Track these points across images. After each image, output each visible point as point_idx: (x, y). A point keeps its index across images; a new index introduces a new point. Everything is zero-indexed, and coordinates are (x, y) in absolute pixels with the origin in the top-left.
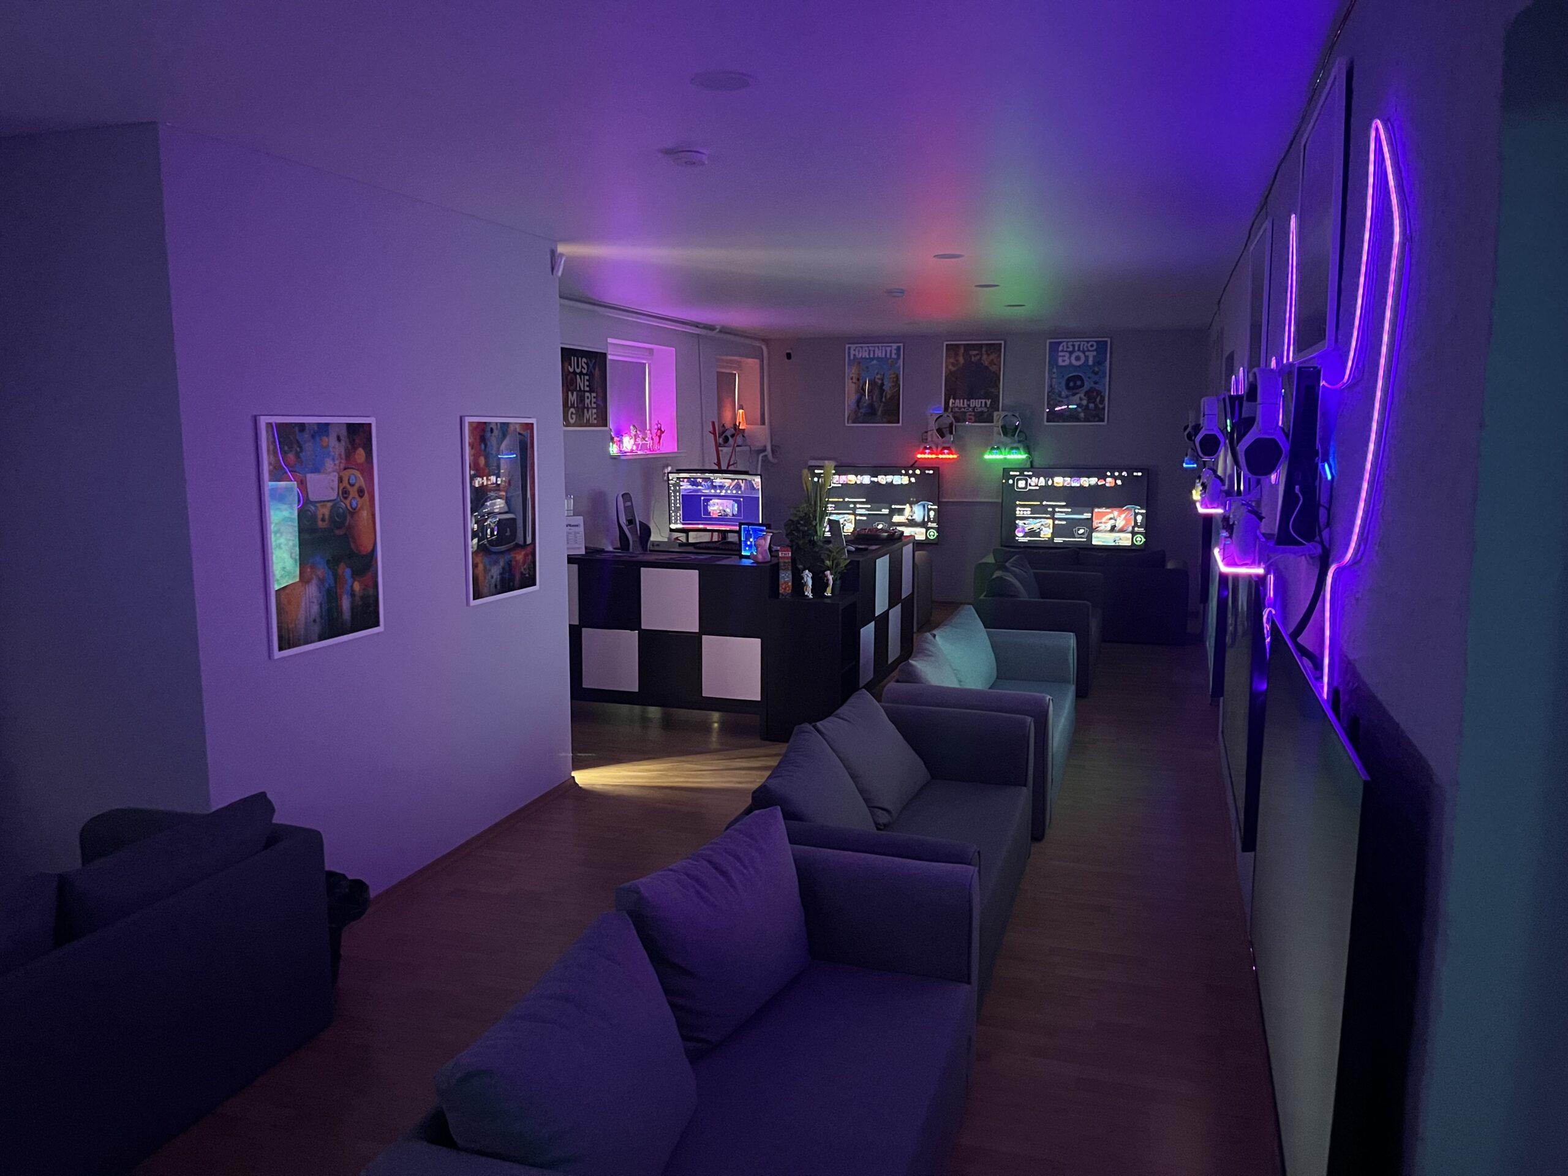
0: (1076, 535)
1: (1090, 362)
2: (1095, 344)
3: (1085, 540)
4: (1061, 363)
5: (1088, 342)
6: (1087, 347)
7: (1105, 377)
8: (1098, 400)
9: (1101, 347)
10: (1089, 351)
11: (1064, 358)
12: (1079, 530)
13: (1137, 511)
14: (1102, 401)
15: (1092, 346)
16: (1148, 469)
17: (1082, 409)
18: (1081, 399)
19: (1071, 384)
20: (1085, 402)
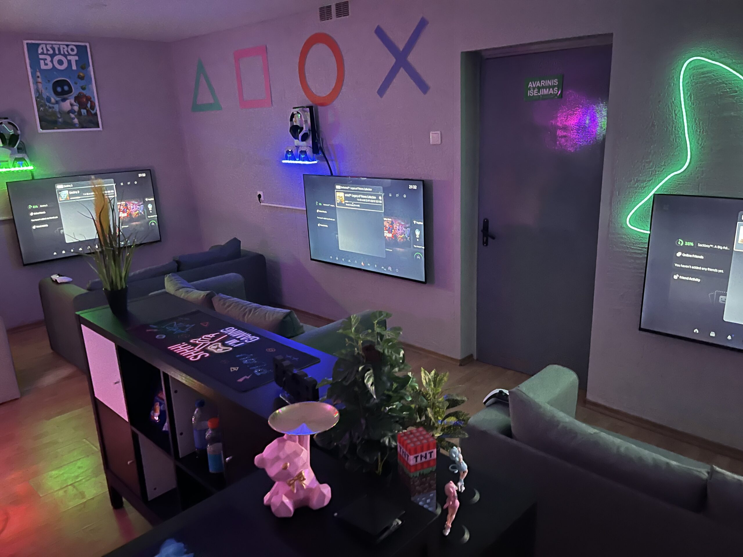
1: (74, 67)
2: (74, 48)
4: (43, 67)
5: (67, 45)
6: (67, 51)
7: (90, 82)
8: (89, 106)
9: (82, 51)
10: (70, 55)
11: (46, 62)
13: (147, 199)
14: (93, 107)
15: (72, 50)
16: (150, 170)
17: (75, 116)
18: (72, 105)
19: (59, 89)
20: (76, 108)
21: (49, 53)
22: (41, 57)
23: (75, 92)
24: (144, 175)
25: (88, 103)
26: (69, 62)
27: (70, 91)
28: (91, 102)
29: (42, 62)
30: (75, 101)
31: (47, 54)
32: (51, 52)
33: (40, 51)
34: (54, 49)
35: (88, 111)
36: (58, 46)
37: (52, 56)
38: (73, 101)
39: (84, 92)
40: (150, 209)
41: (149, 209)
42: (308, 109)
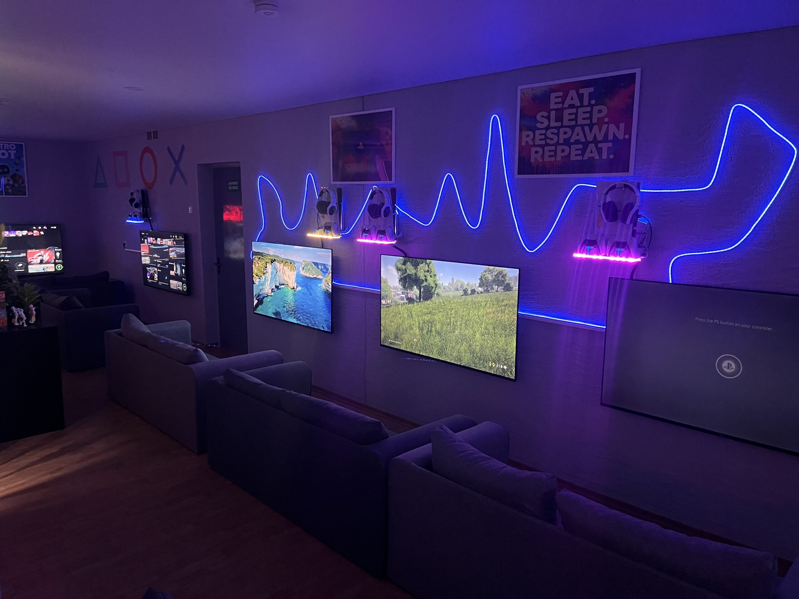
0: (17, 268)
1: (13, 157)
2: (14, 145)
3: (24, 270)
5: (9, 144)
6: (9, 148)
7: (23, 167)
8: (20, 181)
9: (19, 148)
10: (10, 150)
12: (18, 264)
13: (56, 250)
14: (23, 182)
15: (12, 147)
16: (60, 224)
17: (10, 187)
18: (8, 181)
20: (11, 183)
23: (11, 173)
24: (55, 227)
26: (10, 154)
27: (8, 172)
28: (22, 179)
30: (11, 178)
35: (19, 185)
36: (3, 144)
39: (18, 173)
40: (58, 255)
42: (141, 191)
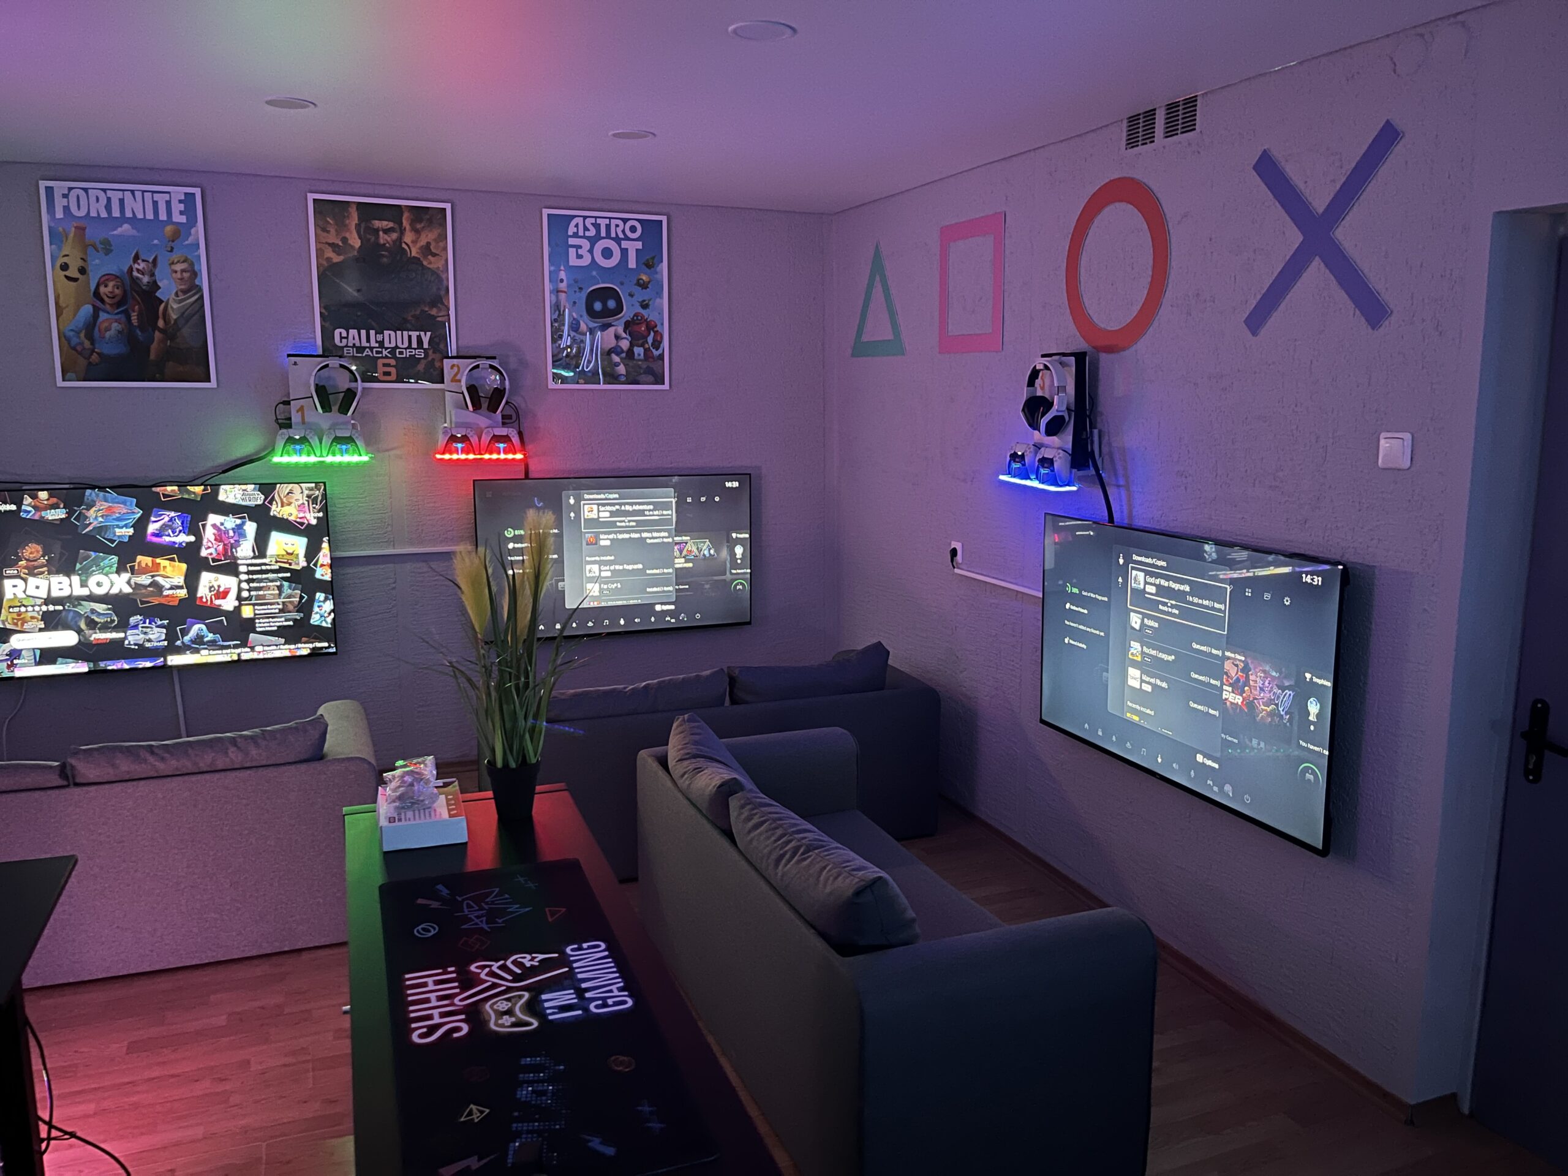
1: (632, 264)
2: (638, 226)
4: (573, 261)
5: (625, 221)
6: (623, 231)
7: (659, 294)
8: (650, 339)
9: (651, 229)
10: (627, 238)
11: (580, 252)
13: (733, 536)
14: (657, 344)
15: (633, 229)
16: (750, 474)
17: (621, 359)
18: (617, 337)
19: (598, 306)
20: (625, 344)
21: (587, 234)
22: (571, 241)
23: (627, 313)
24: (736, 484)
25: (650, 334)
26: (624, 252)
27: (619, 309)
28: (656, 332)
29: (572, 252)
30: (625, 332)
31: (584, 237)
32: (592, 232)
33: (571, 230)
34: (597, 226)
35: (646, 351)
36: (607, 221)
37: (593, 241)
38: (620, 330)
39: (644, 312)
40: (739, 556)
41: (736, 555)
42: (1073, 359)
